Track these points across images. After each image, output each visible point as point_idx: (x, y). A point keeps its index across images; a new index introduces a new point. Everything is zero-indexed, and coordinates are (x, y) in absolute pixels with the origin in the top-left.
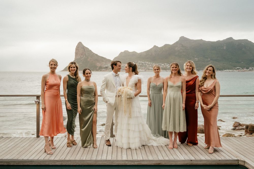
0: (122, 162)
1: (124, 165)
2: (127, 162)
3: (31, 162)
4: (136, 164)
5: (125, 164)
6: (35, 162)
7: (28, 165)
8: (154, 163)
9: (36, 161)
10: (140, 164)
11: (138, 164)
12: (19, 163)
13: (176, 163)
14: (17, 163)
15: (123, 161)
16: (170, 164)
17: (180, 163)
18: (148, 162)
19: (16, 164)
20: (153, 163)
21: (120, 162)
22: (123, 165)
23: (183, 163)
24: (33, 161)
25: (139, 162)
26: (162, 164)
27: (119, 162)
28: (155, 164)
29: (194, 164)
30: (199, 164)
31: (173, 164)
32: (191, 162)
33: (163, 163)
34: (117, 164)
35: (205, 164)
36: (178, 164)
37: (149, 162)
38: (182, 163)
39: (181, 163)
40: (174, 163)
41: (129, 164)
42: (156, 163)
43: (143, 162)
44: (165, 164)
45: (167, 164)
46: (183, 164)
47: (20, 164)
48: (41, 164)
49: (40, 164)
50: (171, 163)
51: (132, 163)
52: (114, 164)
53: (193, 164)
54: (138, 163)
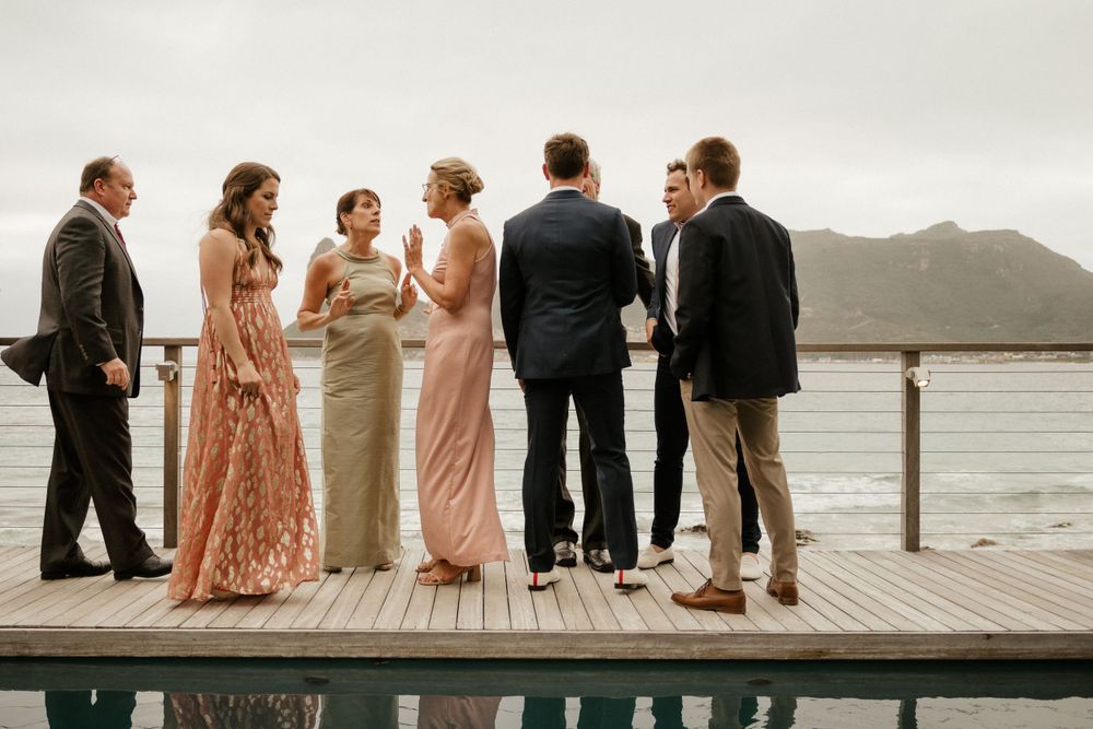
0: (627, 645)
1: (635, 657)
2: (648, 645)
3: (139, 642)
4: (697, 656)
5: (640, 657)
6: (165, 642)
7: (128, 654)
8: (792, 651)
9: (171, 636)
10: (720, 656)
11: (706, 657)
12: (77, 646)
13: (909, 648)
14: (65, 648)
15: (627, 637)
16: (877, 657)
17: (929, 651)
18: (757, 646)
19: (61, 652)
20: (786, 647)
21: (611, 645)
22: (630, 657)
23: (947, 648)
24: (154, 636)
25: (712, 646)
26: (836, 657)
27: (606, 645)
28: (797, 657)
29: (1004, 657)
30: (1031, 657)
31: (894, 653)
32: (984, 645)
33: (841, 652)
34: (597, 656)
35: (1062, 657)
36: (921, 656)
37: (768, 643)
38: (939, 651)
39: (934, 648)
40: (896, 648)
41: (658, 656)
42: (800, 647)
43: (732, 647)
44: (851, 657)
45: (858, 657)
46: (943, 655)
47: (81, 653)
48: (194, 653)
49: (189, 654)
50: (883, 647)
51: (677, 651)
52: (582, 656)
53: (996, 657)
54: (706, 647)
